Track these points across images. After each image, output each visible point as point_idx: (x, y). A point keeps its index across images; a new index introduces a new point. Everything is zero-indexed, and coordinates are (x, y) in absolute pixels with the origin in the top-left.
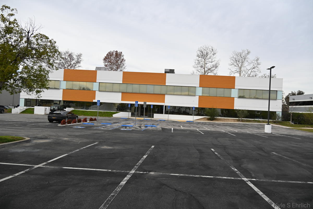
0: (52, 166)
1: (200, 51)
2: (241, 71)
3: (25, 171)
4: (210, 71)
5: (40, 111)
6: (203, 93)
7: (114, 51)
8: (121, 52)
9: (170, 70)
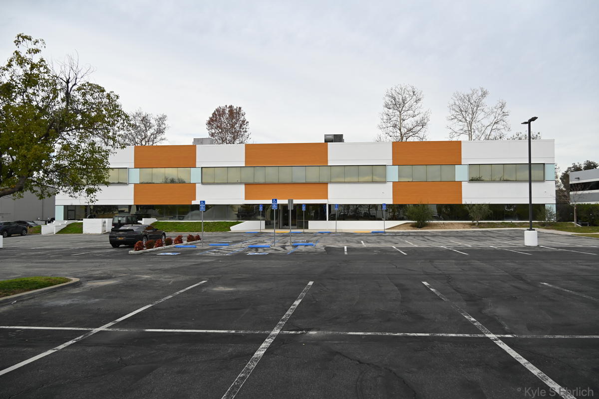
0: (125, 328)
1: (390, 96)
2: (472, 131)
3: (76, 340)
4: (411, 134)
5: (93, 227)
6: (400, 176)
7: (226, 106)
8: (240, 108)
9: (334, 135)
